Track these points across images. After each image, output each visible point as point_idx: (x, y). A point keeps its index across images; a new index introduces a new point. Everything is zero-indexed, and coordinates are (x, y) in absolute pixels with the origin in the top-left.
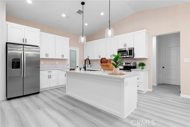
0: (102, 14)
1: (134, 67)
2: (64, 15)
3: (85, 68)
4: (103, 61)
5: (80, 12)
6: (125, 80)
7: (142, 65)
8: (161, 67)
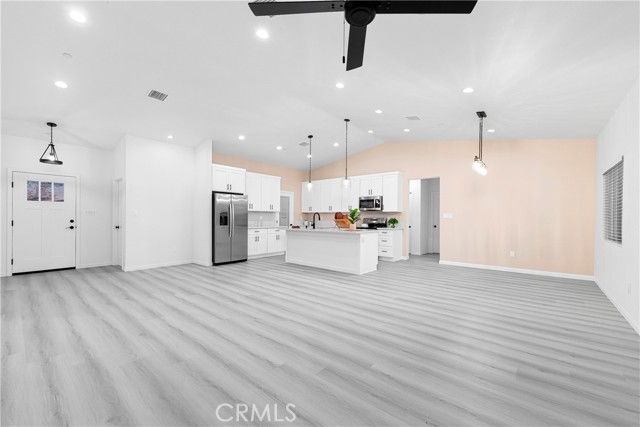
0: (336, 145)
1: (384, 226)
2: (279, 148)
3: (313, 225)
4: (338, 216)
5: (304, 144)
6: (362, 236)
7: (394, 221)
8: (432, 227)
